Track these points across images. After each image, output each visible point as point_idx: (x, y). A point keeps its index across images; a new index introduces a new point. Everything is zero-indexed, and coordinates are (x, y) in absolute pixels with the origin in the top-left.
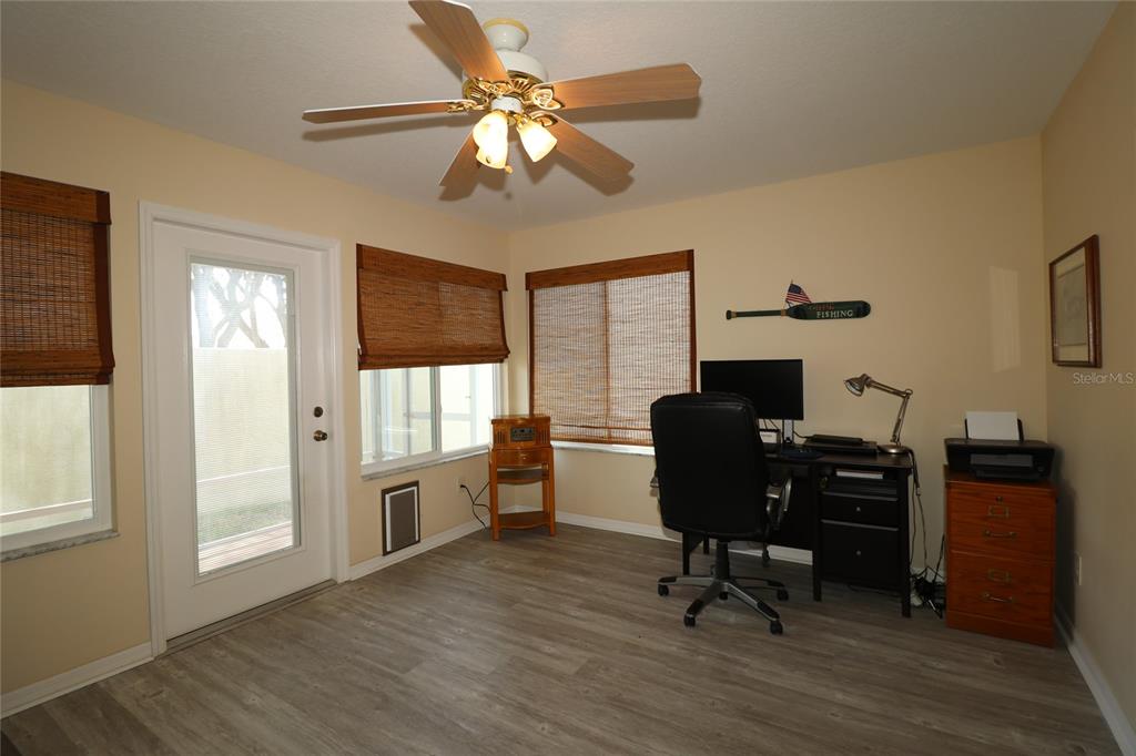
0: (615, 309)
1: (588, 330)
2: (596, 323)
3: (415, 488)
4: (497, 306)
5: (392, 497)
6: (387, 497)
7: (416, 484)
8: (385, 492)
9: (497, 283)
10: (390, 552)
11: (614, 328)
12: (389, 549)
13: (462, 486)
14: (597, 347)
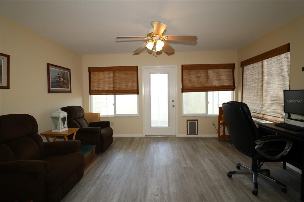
0: (265, 71)
1: (257, 79)
2: (260, 77)
3: (197, 121)
4: (232, 74)
5: (189, 122)
6: (188, 122)
7: (197, 120)
8: (187, 120)
9: (232, 67)
10: (188, 134)
11: (265, 78)
12: (188, 133)
13: (213, 124)
14: (260, 85)
